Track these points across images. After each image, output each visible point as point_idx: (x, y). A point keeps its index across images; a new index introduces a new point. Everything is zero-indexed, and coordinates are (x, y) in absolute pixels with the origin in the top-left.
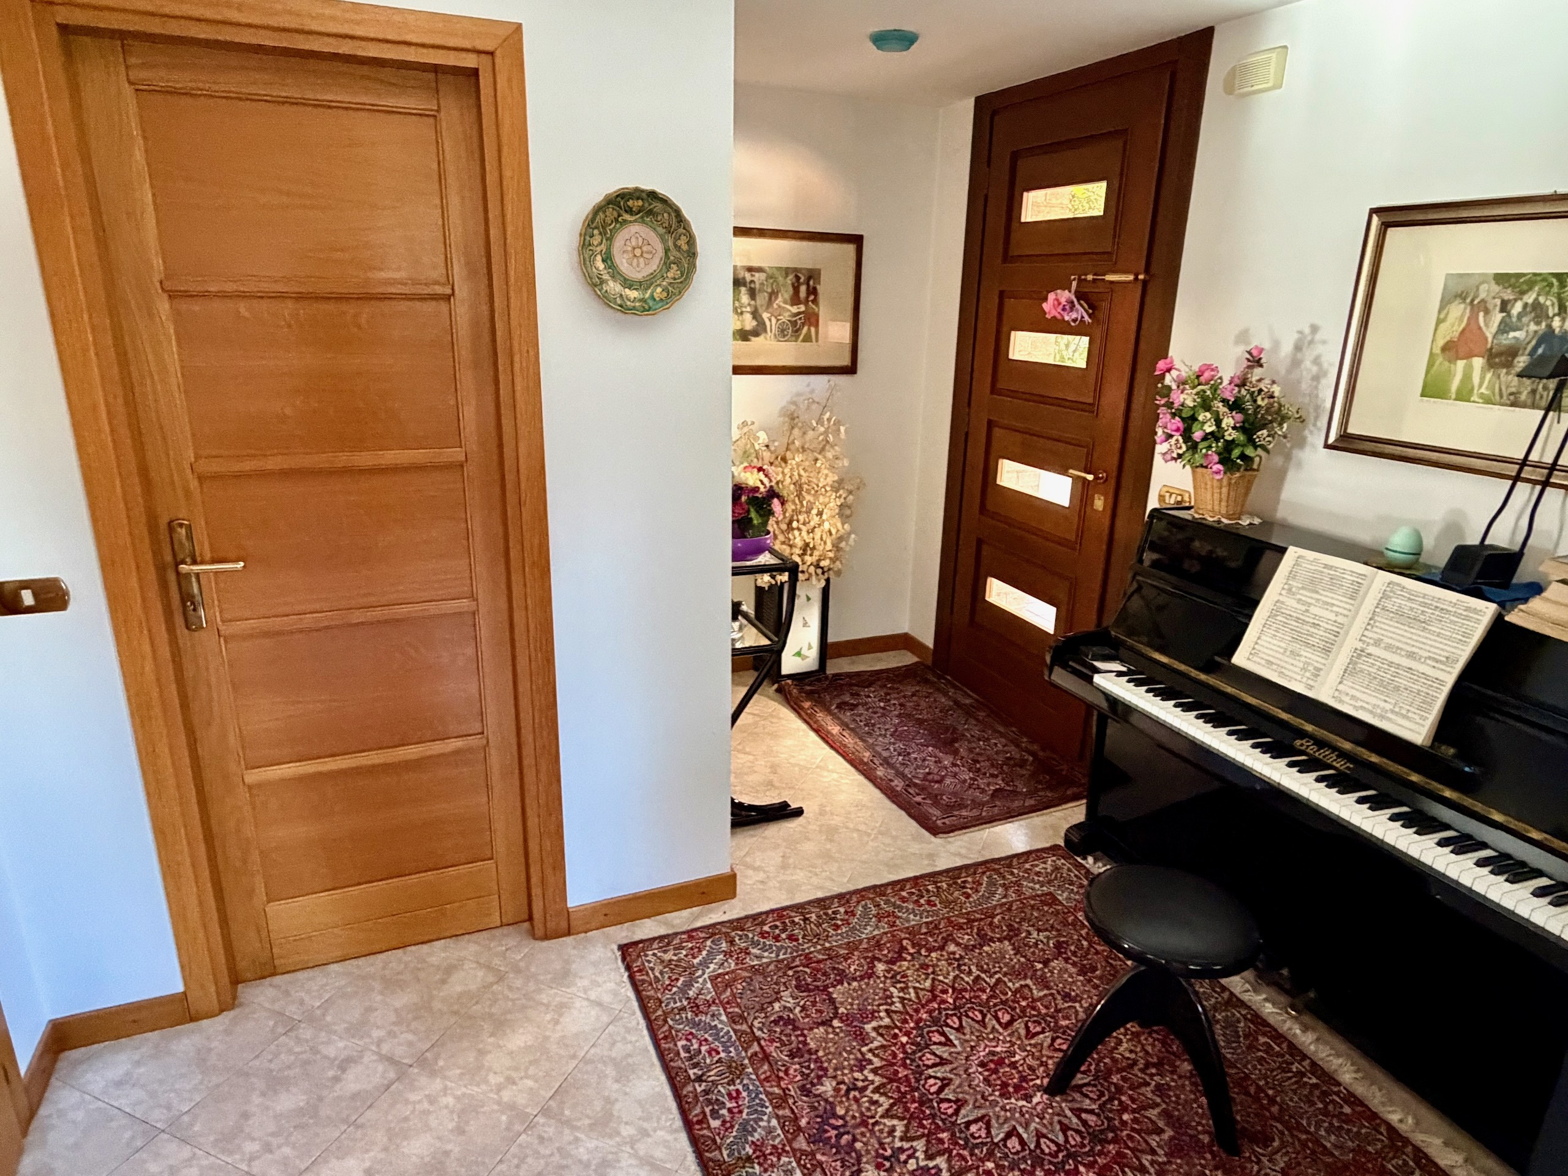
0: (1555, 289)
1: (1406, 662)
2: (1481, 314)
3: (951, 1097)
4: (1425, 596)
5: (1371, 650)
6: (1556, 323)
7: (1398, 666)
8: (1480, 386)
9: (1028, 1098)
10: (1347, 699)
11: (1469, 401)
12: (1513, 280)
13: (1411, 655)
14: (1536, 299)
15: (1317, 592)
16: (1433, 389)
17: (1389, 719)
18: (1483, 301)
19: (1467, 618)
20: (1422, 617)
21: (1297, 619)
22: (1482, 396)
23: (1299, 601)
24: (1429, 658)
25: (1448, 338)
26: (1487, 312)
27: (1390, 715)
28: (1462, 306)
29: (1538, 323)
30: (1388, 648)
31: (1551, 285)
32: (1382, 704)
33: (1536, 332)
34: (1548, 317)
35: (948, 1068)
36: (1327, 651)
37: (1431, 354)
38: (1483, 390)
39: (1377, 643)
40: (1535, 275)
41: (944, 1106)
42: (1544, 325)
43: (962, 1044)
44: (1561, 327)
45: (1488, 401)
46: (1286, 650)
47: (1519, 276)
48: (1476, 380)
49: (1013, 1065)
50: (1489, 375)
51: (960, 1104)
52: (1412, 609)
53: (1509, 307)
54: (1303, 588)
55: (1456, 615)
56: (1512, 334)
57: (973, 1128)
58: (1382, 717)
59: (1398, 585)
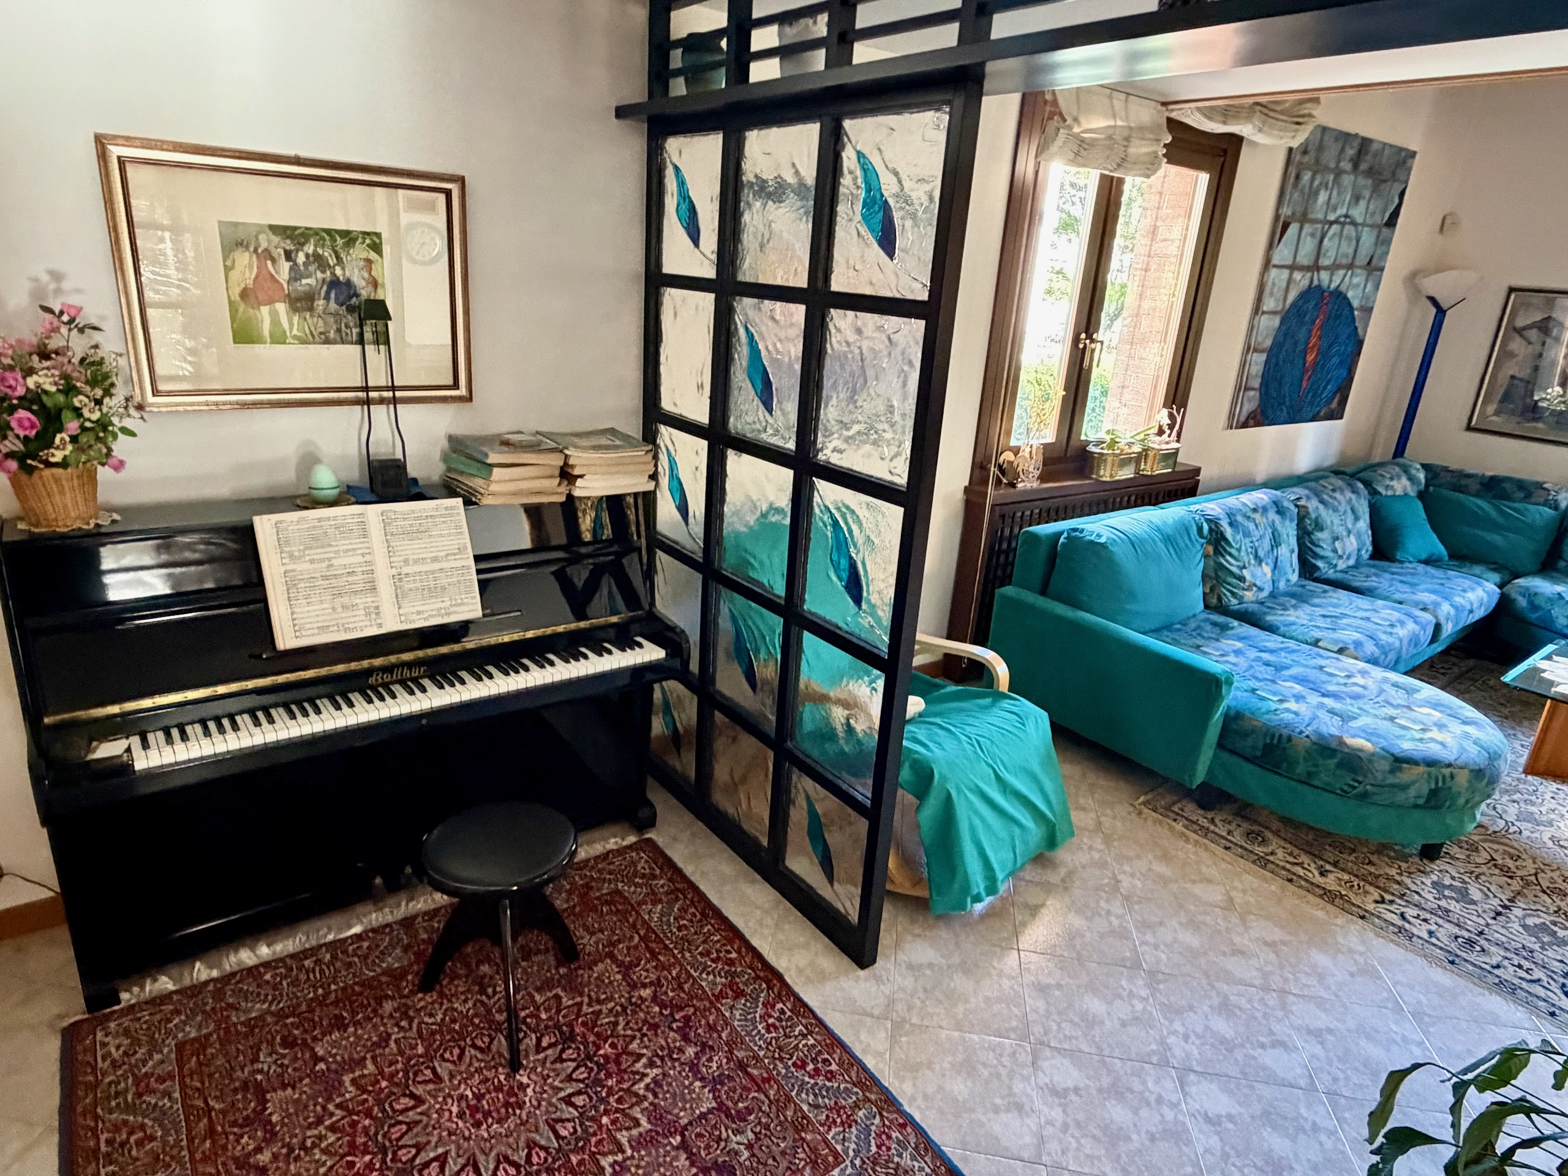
0: (328, 243)
1: (436, 566)
2: (269, 263)
3: (524, 1154)
4: (413, 512)
5: (405, 570)
6: (338, 271)
7: (433, 572)
8: (291, 330)
9: (523, 1087)
10: (415, 617)
11: (284, 343)
12: (288, 232)
13: (435, 559)
14: (315, 251)
15: (330, 545)
16: (244, 335)
17: (452, 613)
18: (266, 250)
19: (451, 515)
20: (422, 529)
21: (325, 578)
22: (295, 337)
23: (312, 561)
24: (447, 555)
25: (243, 285)
26: (274, 261)
27: (452, 609)
28: (247, 254)
29: (323, 272)
30: (416, 561)
31: (324, 239)
32: (443, 605)
33: (324, 280)
34: (330, 267)
35: (481, 1158)
36: (374, 589)
37: (231, 302)
38: (295, 332)
39: (406, 562)
40: (307, 229)
41: (535, 1160)
42: (328, 272)
43: (444, 1145)
44: (344, 275)
45: (303, 342)
46: (334, 609)
47: (296, 228)
48: (286, 325)
49: (479, 1097)
50: (296, 319)
51: (531, 1145)
52: (411, 525)
53: (293, 255)
54: (306, 549)
55: (441, 516)
56: (304, 281)
57: (564, 1133)
58: (448, 614)
59: (390, 511)
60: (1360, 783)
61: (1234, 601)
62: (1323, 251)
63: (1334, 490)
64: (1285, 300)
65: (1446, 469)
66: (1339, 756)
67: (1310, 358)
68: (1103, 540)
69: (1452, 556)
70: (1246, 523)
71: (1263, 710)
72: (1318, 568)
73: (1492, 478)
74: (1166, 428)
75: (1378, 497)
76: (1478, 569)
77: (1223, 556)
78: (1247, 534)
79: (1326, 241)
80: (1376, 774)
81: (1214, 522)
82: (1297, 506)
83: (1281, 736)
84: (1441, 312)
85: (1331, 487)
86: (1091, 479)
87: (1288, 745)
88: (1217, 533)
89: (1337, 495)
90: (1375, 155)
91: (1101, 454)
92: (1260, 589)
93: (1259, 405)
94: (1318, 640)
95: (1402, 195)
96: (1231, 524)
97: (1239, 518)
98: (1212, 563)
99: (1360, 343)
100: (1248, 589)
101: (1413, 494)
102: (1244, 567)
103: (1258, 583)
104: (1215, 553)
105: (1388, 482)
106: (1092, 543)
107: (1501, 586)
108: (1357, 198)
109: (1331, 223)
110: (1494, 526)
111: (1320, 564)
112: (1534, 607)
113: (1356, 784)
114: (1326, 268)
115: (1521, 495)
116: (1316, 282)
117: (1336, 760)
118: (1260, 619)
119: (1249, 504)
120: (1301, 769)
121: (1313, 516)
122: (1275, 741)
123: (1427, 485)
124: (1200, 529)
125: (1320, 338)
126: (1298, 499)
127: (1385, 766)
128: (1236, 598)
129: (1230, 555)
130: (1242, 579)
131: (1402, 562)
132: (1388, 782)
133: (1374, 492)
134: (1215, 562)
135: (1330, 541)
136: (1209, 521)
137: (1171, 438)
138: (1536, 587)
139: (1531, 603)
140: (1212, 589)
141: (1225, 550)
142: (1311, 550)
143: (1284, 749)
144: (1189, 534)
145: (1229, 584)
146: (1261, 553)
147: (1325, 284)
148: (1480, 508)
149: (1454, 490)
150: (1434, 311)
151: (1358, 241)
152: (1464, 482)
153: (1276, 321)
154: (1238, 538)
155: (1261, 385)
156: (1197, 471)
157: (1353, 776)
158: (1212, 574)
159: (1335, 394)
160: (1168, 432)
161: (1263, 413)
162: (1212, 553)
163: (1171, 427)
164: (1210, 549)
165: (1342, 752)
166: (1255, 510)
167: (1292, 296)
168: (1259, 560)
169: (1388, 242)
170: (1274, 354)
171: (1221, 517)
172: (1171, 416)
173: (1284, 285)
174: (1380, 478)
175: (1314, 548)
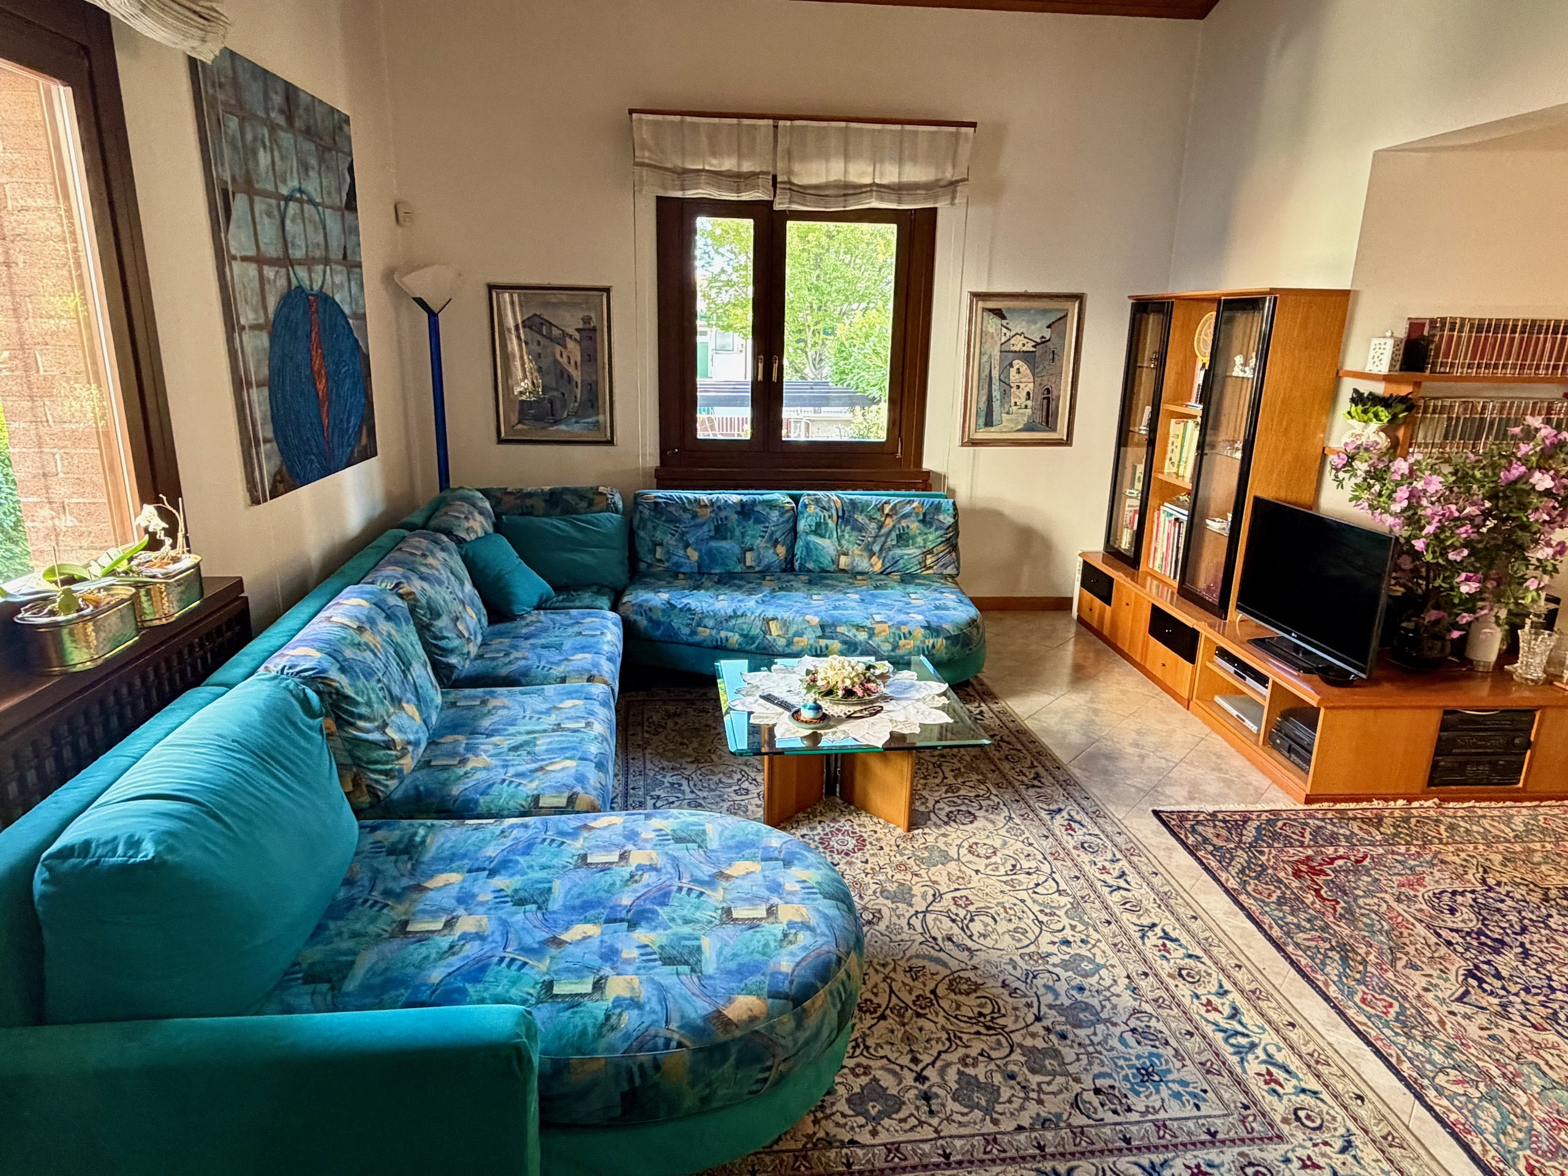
60: (769, 1068)
61: (393, 784)
62: (289, 239)
63: (424, 556)
64: (265, 308)
65: (505, 492)
66: (734, 1050)
67: (321, 386)
68: (148, 850)
69: (557, 589)
70: (360, 656)
71: (591, 1030)
72: (452, 667)
73: (552, 492)
74: (161, 535)
75: (466, 546)
76: (587, 597)
77: (352, 725)
78: (369, 674)
79: (288, 222)
80: (783, 1042)
81: (316, 679)
82: (401, 596)
83: (641, 1066)
84: (433, 317)
85: (419, 553)
86: (51, 676)
87: (657, 1077)
88: (330, 694)
89: (430, 560)
90: (307, 110)
91: (56, 625)
92: (416, 744)
93: (283, 461)
94: (536, 799)
95: (351, 170)
96: (343, 670)
97: (349, 653)
98: (339, 743)
99: (367, 357)
100: (404, 753)
101: (491, 530)
102: (385, 725)
103: (412, 737)
104: (339, 727)
105: (466, 525)
106: (125, 870)
107: (614, 608)
108: (305, 167)
109: (288, 199)
110: (579, 546)
111: (453, 660)
112: (657, 624)
113: (766, 1075)
114: (300, 263)
115: (584, 504)
116: (294, 282)
117: (732, 1060)
118: (444, 799)
119: (346, 621)
120: (690, 1101)
121: (424, 601)
122: (637, 1081)
123: (498, 516)
124: (305, 702)
125: (323, 357)
126: (397, 585)
127: (787, 1022)
128: (393, 778)
129: (361, 717)
130: (389, 744)
131: (521, 617)
132: (800, 1042)
133: (460, 542)
134: (345, 740)
135: (451, 626)
136: (309, 681)
137: (179, 549)
138: (646, 601)
139: (650, 620)
140: (356, 783)
141: (352, 714)
142: (437, 646)
143: (656, 1085)
144: (294, 724)
145: (377, 762)
146: (396, 690)
147: (306, 283)
148: (557, 528)
149: (523, 514)
150: (426, 315)
151: (324, 228)
152: (529, 502)
153: (264, 340)
154: (360, 684)
155: (275, 432)
156: (239, 584)
157: (758, 1067)
158: (349, 761)
159: (361, 427)
160: (168, 541)
161: (291, 470)
162: (334, 728)
163: (172, 532)
164: (331, 723)
165: (734, 1040)
166: (360, 629)
167: (272, 303)
168: (396, 701)
169: (355, 231)
170: (275, 383)
171: (325, 665)
172: (164, 514)
173: (256, 284)
174: (456, 522)
175: (439, 643)
